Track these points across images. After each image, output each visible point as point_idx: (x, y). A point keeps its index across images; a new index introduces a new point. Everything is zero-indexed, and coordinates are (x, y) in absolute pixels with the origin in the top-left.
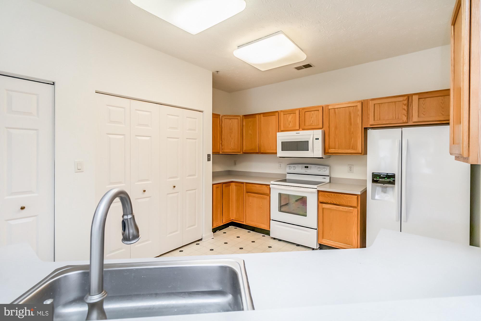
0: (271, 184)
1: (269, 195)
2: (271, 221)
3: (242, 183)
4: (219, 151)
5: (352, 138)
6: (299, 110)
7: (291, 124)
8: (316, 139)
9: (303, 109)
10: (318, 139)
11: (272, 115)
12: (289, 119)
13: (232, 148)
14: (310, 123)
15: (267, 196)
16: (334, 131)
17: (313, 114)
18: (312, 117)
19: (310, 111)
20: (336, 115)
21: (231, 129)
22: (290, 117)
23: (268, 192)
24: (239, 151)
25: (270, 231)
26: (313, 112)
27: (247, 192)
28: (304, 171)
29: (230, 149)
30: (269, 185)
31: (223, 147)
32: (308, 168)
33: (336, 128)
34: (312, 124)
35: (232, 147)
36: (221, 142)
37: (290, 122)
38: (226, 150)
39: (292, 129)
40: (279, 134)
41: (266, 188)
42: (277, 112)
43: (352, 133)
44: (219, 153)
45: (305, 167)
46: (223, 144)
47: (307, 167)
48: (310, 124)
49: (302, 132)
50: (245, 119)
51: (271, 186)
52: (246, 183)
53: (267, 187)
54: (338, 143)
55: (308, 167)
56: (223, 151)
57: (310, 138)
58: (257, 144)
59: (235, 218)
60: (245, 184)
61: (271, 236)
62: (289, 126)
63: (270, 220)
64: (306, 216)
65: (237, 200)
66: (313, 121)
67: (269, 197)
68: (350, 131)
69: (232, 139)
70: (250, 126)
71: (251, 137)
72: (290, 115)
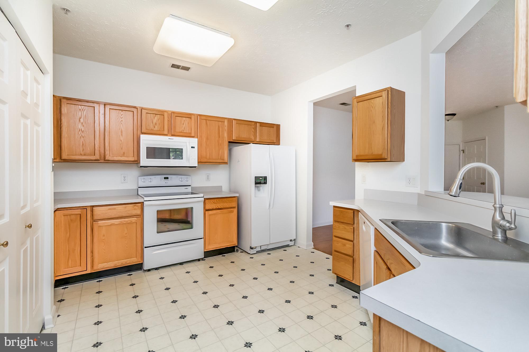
0: (145, 201)
3: (84, 208)
5: (220, 149)
6: (167, 112)
8: (192, 147)
9: (174, 113)
10: (194, 147)
11: (127, 110)
12: (155, 120)
15: (139, 217)
16: (205, 142)
17: (184, 120)
18: (183, 124)
19: (181, 117)
20: (207, 126)
22: (156, 118)
23: (141, 213)
25: (143, 263)
26: (184, 118)
27: (96, 220)
28: (164, 182)
30: (141, 203)
33: (207, 139)
34: (183, 131)
37: (156, 124)
39: (158, 132)
40: (143, 137)
43: (220, 145)
45: (165, 178)
47: (167, 178)
48: (181, 131)
51: (145, 203)
52: (94, 207)
53: (137, 206)
54: (209, 153)
60: (89, 209)
61: (144, 268)
62: (154, 129)
64: (192, 228)
66: (184, 128)
68: (219, 143)
70: (80, 118)
71: (83, 135)
72: (155, 116)
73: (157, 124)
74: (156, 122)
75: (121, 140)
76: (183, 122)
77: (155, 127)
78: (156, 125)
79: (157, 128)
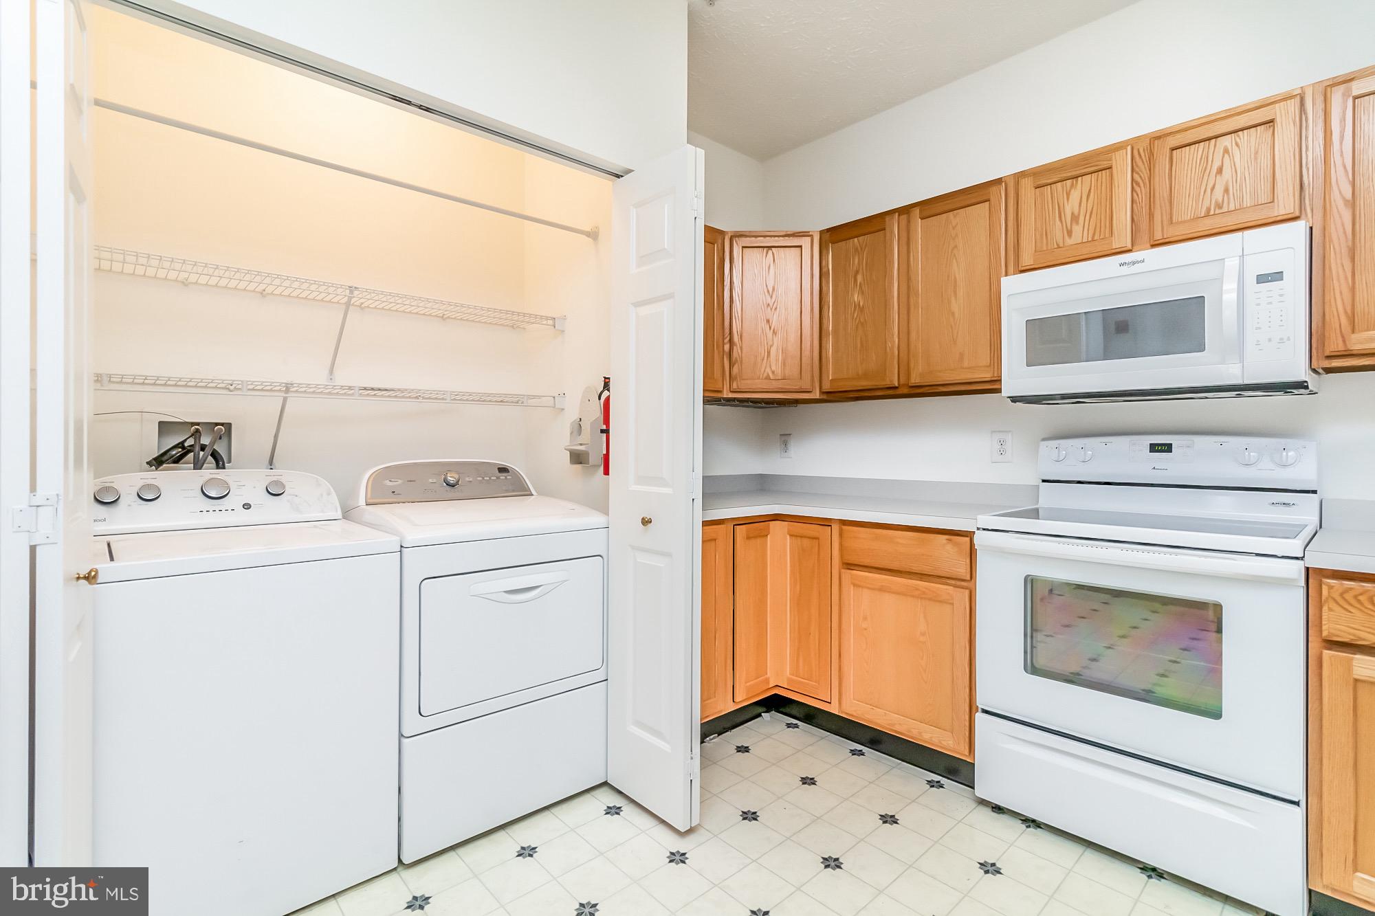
0: (978, 529)
1: (967, 582)
2: (979, 716)
3: (825, 522)
4: (719, 387)
6: (1129, 148)
7: (1077, 230)
8: (1262, 279)
9: (1158, 137)
10: (1278, 276)
11: (969, 203)
12: (1071, 206)
13: (773, 372)
14: (1207, 203)
15: (955, 586)
17: (1226, 150)
18: (1220, 171)
19: (1209, 139)
21: (771, 290)
22: (1075, 195)
23: (962, 570)
24: (806, 385)
25: (974, 764)
26: (1226, 141)
27: (849, 566)
28: (1144, 465)
29: (768, 378)
30: (970, 535)
31: (735, 370)
32: (1170, 451)
35: (773, 368)
36: (727, 347)
37: (1075, 218)
38: (749, 382)
39: (1085, 251)
40: (1011, 285)
41: (949, 547)
42: (998, 181)
44: (719, 395)
45: (1154, 448)
46: (735, 354)
47: (1168, 448)
48: (1209, 209)
49: (1153, 258)
50: (833, 243)
51: (980, 539)
52: (844, 523)
53: (956, 544)
55: (1170, 445)
56: (735, 386)
57: (1220, 280)
58: (893, 346)
59: (790, 681)
60: (835, 527)
61: (980, 792)
62: (1069, 242)
63: (972, 708)
64: (1217, 715)
65: (800, 602)
66: (1226, 191)
67: (967, 592)
69: (775, 333)
70: (857, 272)
71: (862, 320)
72: (1072, 185)
73: (1082, 218)
74: (1076, 212)
75: (953, 314)
76: (1217, 164)
77: (1070, 233)
78: (1077, 223)
79: (1079, 234)
